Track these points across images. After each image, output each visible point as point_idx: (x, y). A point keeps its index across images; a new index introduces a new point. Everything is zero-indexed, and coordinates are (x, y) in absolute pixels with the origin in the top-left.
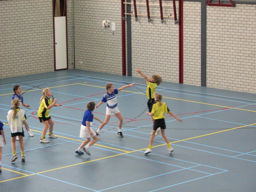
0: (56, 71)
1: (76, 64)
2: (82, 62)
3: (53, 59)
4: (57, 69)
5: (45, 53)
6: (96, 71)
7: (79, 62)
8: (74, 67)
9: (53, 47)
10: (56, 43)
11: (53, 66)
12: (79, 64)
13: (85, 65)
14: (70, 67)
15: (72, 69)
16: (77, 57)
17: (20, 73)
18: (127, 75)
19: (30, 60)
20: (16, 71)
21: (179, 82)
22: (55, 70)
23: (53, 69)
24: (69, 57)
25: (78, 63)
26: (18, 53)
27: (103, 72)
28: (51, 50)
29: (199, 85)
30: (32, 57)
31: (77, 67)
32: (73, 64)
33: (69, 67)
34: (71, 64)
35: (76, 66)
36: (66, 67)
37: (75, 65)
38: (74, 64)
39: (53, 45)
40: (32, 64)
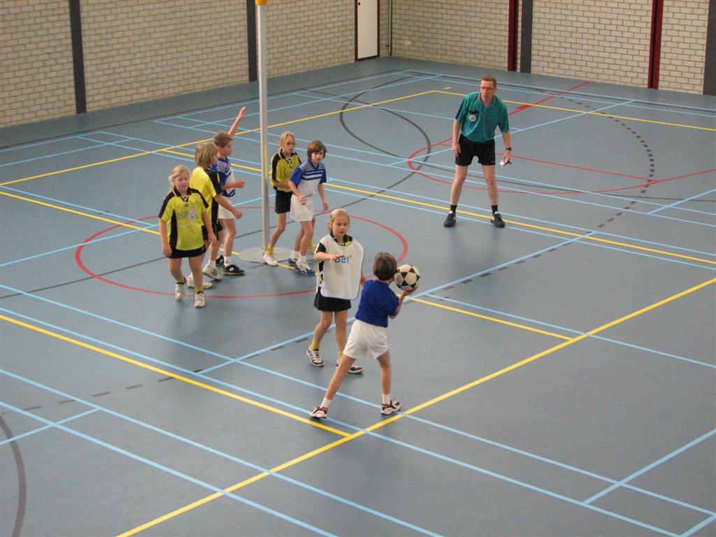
0: (358, 62)
1: (393, 46)
2: (408, 43)
3: (353, 37)
4: (359, 57)
5: (340, 24)
6: (443, 61)
7: (401, 42)
8: (391, 54)
9: (353, 12)
10: (359, 4)
11: (353, 52)
12: (402, 47)
13: (416, 49)
14: (384, 53)
15: (385, 57)
16: (398, 32)
17: (294, 69)
18: (518, 71)
19: (311, 39)
20: (286, 64)
21: (647, 86)
22: (357, 59)
23: (353, 57)
24: (381, 33)
25: (400, 45)
26: (291, 26)
27: (461, 64)
28: (349, 17)
29: (698, 93)
30: (316, 33)
31: (396, 53)
32: (388, 46)
33: (381, 53)
34: (384, 47)
35: (393, 51)
36: (376, 54)
37: (391, 48)
38: (390, 46)
39: (353, 7)
40: (315, 49)
